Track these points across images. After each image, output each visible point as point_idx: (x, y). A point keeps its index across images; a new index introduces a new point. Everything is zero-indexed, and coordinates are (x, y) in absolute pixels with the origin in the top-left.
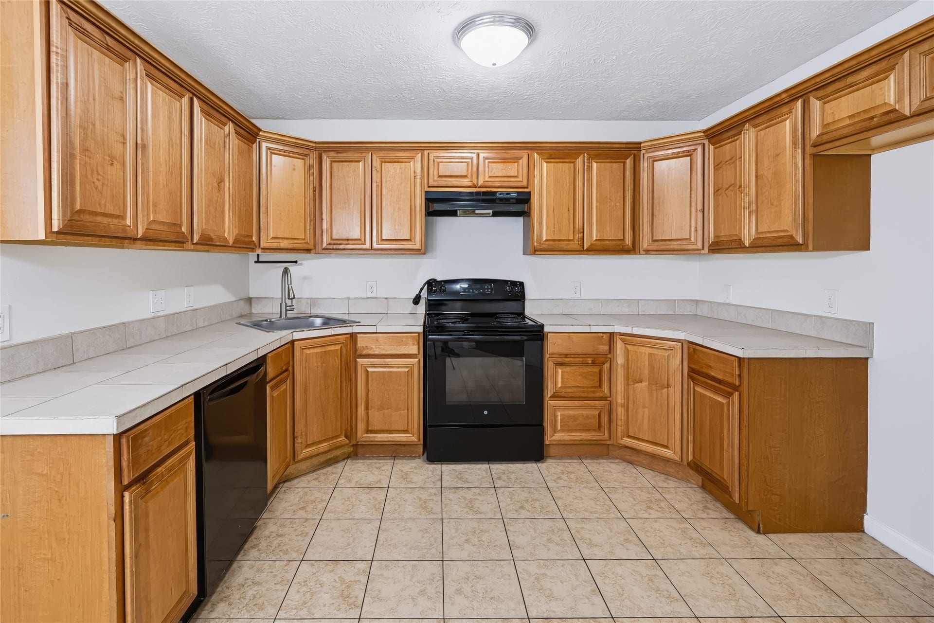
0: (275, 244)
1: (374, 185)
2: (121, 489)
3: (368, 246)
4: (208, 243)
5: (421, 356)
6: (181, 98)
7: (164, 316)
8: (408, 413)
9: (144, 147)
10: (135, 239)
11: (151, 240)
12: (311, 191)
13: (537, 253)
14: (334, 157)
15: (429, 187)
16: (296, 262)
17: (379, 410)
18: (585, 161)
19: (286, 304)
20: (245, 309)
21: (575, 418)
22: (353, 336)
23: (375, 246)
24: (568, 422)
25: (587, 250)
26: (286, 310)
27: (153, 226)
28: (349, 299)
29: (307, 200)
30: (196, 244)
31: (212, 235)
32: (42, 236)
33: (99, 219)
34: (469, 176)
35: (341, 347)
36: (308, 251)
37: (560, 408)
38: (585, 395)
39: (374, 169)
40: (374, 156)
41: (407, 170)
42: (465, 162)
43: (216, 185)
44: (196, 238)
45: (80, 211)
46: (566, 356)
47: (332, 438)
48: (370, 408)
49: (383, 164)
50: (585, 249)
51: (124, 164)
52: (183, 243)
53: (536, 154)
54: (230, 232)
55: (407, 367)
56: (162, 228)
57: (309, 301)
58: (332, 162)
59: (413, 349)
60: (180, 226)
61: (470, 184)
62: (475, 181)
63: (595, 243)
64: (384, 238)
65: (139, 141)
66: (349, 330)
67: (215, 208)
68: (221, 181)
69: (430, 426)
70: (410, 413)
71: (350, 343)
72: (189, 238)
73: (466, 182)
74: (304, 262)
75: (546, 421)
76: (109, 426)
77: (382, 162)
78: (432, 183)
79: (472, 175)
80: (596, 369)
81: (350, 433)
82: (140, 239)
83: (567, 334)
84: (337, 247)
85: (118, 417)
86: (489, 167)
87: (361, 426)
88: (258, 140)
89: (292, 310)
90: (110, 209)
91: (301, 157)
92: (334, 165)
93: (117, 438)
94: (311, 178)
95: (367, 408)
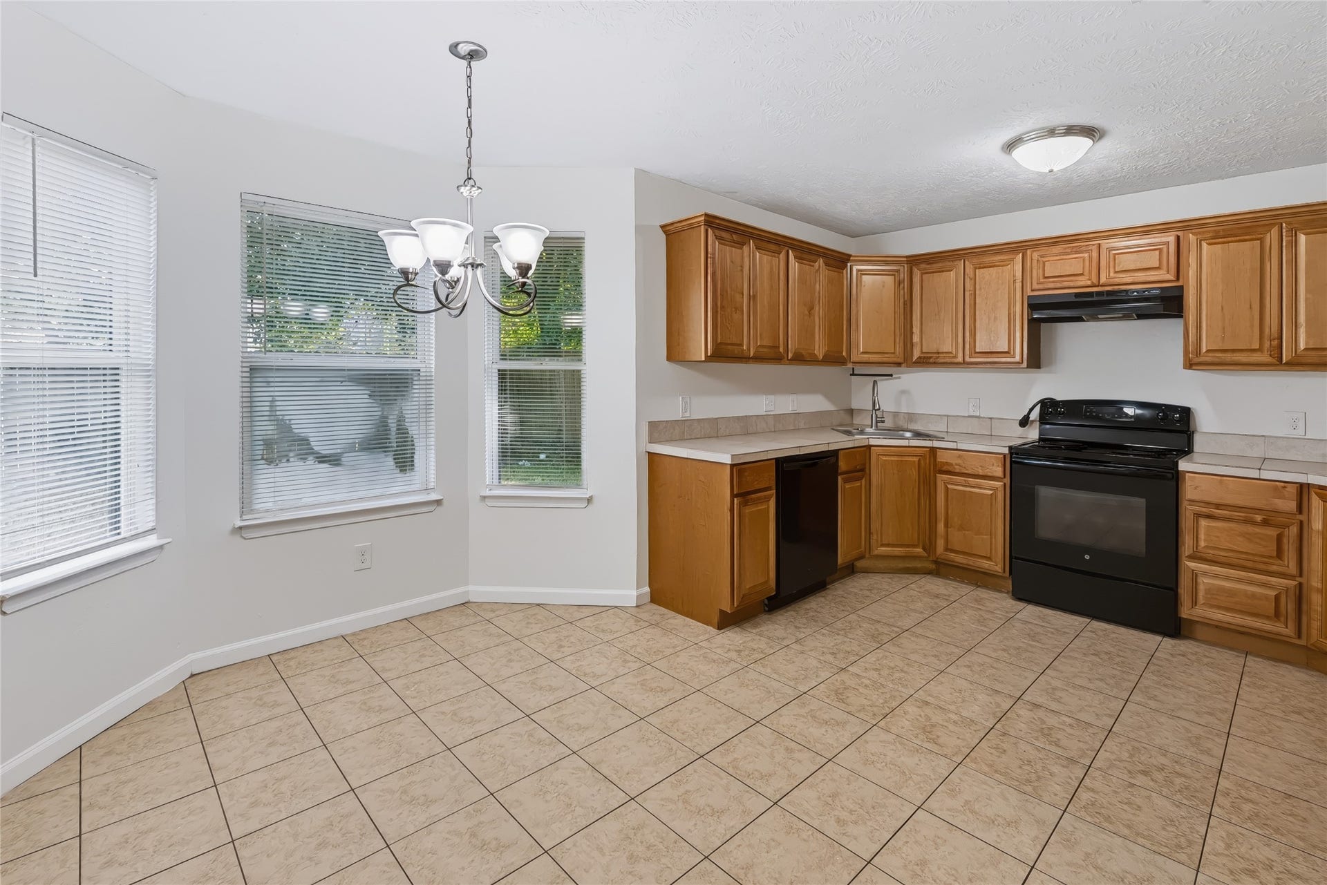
0: (866, 357)
1: (967, 294)
2: (733, 496)
3: (960, 359)
4: (799, 359)
5: (1007, 480)
6: (780, 254)
7: (773, 415)
8: (991, 538)
9: (754, 296)
10: (749, 358)
11: (758, 359)
12: (902, 305)
13: (1194, 367)
14: (925, 269)
15: (1032, 290)
16: (891, 375)
17: (959, 530)
18: (1284, 234)
19: (876, 415)
20: (847, 419)
21: (1231, 593)
22: (933, 450)
23: (968, 359)
24: (1217, 595)
25: (1287, 364)
26: (877, 422)
27: (761, 350)
28: (948, 416)
29: (897, 316)
30: (790, 360)
31: (803, 352)
32: (703, 359)
33: (729, 347)
34: (1086, 273)
35: (919, 461)
36: (899, 364)
37: (1206, 574)
38: (1250, 564)
39: (966, 277)
40: (967, 262)
41: (1004, 274)
42: (1081, 258)
43: (807, 312)
44: (790, 355)
45: (720, 343)
46: (1218, 506)
47: (908, 546)
48: (949, 526)
49: (977, 270)
50: (1284, 362)
51: (743, 311)
52: (781, 359)
53: (1191, 235)
54: (819, 351)
55: (991, 490)
56: (765, 350)
57: (906, 416)
58: (922, 274)
59: (998, 471)
60: (779, 347)
61: (1089, 283)
62: (1095, 280)
63: (1305, 353)
64: (977, 350)
65: (751, 294)
66: (928, 443)
67: (806, 331)
68: (811, 308)
69: (1016, 558)
70: (994, 540)
71: (930, 457)
72: (786, 356)
73: (1083, 281)
74: (903, 376)
75: (1183, 587)
76: (727, 459)
77: (976, 268)
78: (1036, 286)
79: (1090, 272)
80: (1272, 532)
81: (929, 547)
82: (752, 358)
83: (1219, 478)
84: (928, 361)
85: (732, 455)
86: (1115, 260)
87: (940, 544)
88: (849, 264)
89: (883, 422)
90: (735, 340)
91: (891, 273)
92: (924, 276)
93: (732, 466)
94: (902, 292)
95: (946, 525)
